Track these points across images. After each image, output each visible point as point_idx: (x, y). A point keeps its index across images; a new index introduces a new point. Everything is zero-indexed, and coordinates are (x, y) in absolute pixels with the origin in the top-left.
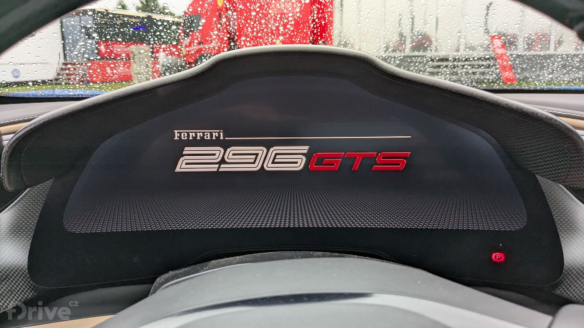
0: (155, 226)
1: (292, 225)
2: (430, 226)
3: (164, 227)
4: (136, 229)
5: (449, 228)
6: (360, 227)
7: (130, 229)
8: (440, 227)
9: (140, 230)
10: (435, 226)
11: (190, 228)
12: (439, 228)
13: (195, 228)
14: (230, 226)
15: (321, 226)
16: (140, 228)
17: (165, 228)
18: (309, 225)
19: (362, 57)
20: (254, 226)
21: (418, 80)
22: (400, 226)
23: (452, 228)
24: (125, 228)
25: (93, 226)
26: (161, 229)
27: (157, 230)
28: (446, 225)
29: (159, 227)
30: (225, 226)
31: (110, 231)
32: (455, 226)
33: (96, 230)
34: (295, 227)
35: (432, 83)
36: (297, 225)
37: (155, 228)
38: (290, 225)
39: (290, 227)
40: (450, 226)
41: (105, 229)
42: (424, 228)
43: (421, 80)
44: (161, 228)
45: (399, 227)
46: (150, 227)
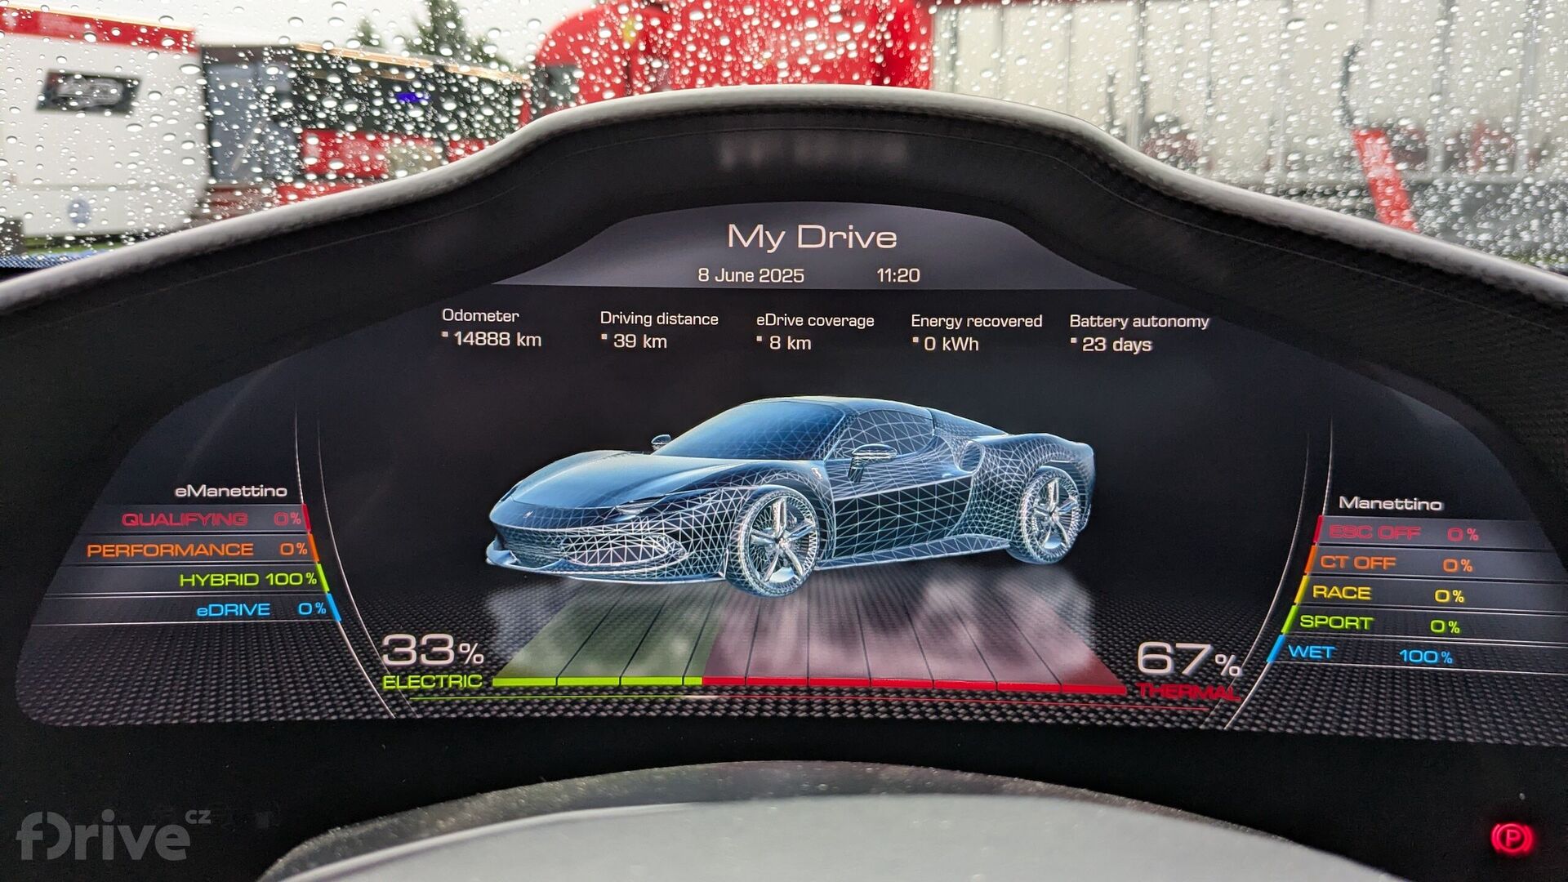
0: (333, 706)
1: (803, 711)
2: (1276, 723)
3: (365, 710)
4: (268, 715)
5: (1343, 733)
6: (1035, 724)
7: (246, 716)
8: (1310, 729)
9: (282, 719)
10: (1292, 724)
11: (453, 716)
12: (1307, 732)
13: (470, 715)
14: (588, 711)
15: (901, 716)
16: (280, 712)
17: (365, 714)
18: (861, 711)
19: (1061, 131)
20: (671, 711)
21: (1264, 214)
22: (1172, 722)
23: (1352, 732)
24: (229, 713)
25: (117, 704)
26: (351, 717)
27: (339, 720)
28: (1330, 722)
29: (348, 710)
30: (573, 711)
31: (175, 722)
32: (1362, 727)
33: (129, 718)
34: (812, 717)
35: (1314, 228)
36: (818, 712)
37: (331, 715)
38: (797, 710)
39: (797, 717)
40: (1345, 726)
41: (159, 715)
42: (1254, 729)
43: (1275, 215)
44: (353, 712)
45: (1168, 725)
46: (314, 711)
